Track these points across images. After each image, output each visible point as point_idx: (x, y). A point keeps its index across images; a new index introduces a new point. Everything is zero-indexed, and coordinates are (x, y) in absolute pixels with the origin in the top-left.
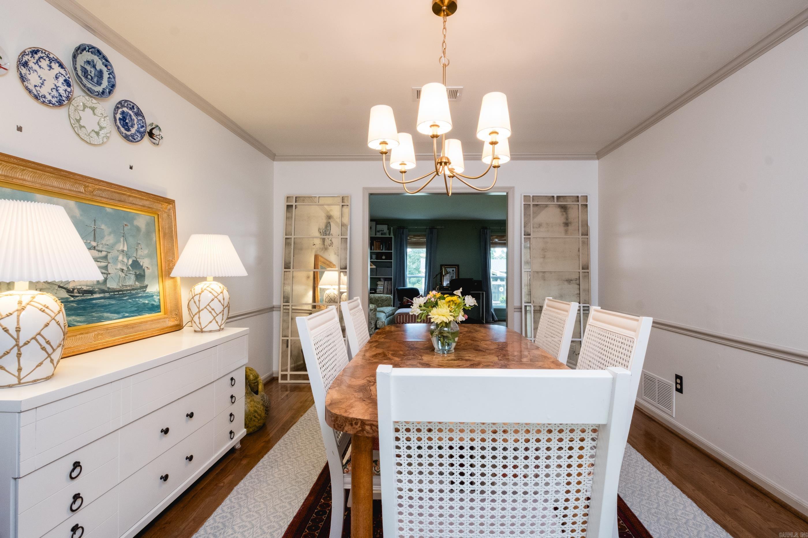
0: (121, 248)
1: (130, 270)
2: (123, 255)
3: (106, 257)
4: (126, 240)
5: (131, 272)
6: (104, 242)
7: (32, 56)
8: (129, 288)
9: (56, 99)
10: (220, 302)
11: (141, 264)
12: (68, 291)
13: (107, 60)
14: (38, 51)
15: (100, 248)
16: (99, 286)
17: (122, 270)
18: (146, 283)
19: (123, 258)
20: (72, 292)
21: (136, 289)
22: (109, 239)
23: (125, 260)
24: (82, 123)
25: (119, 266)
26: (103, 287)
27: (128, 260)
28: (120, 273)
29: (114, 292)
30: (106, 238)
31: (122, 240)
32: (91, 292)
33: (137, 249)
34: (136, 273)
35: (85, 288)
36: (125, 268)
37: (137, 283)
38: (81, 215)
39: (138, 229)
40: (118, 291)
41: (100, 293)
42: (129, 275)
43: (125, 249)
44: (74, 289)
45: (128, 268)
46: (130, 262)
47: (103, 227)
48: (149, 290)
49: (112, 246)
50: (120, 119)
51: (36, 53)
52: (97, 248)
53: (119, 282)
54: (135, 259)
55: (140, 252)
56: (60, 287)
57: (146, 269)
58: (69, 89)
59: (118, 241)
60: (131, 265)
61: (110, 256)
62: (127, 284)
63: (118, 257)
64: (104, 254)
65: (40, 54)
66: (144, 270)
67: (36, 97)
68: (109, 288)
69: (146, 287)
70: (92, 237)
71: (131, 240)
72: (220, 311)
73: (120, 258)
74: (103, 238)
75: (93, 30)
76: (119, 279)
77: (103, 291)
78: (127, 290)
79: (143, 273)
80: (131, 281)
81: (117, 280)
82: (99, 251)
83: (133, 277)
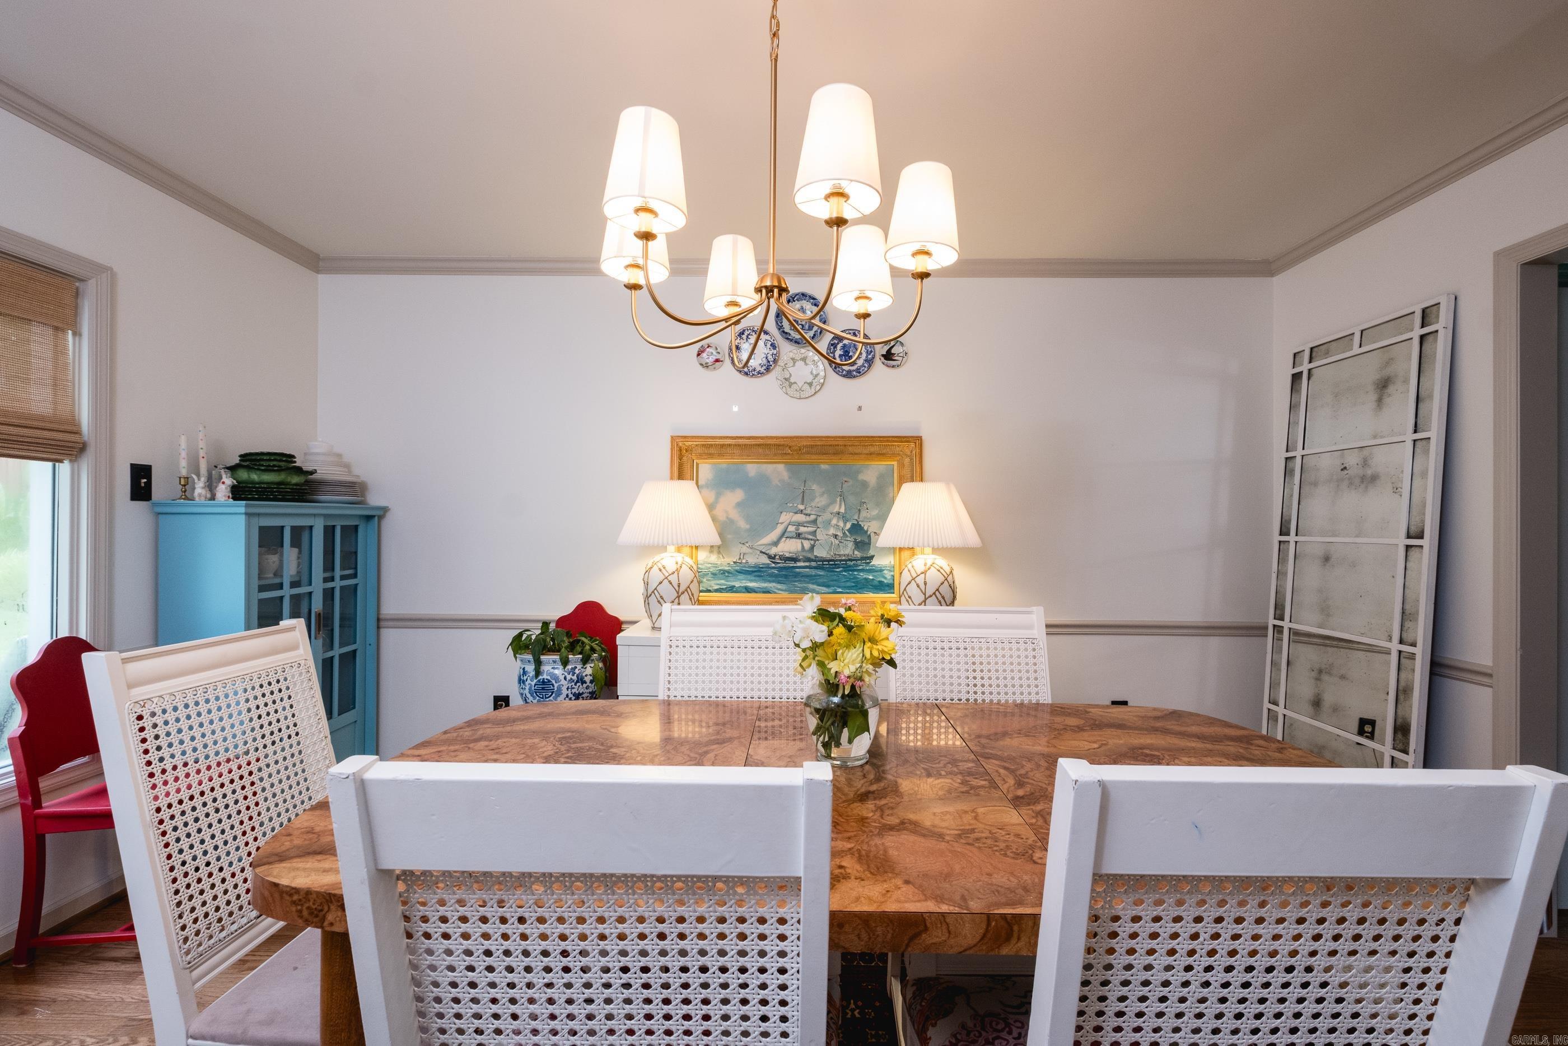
0: (836, 509)
1: (847, 536)
2: (839, 519)
3: (815, 522)
4: (844, 499)
5: (849, 539)
6: (813, 504)
7: (741, 338)
8: (844, 558)
9: (764, 367)
10: (918, 586)
11: (865, 528)
12: (770, 557)
13: (814, 299)
14: (744, 331)
15: (808, 512)
16: (804, 554)
17: (836, 536)
18: (871, 552)
19: (838, 522)
20: (774, 558)
21: (854, 560)
22: (821, 501)
23: (841, 524)
24: (792, 380)
25: (832, 531)
26: (809, 555)
27: (845, 523)
28: (833, 539)
29: (823, 561)
30: (817, 500)
31: (838, 500)
32: (795, 560)
33: (859, 510)
34: (855, 539)
35: (787, 555)
36: (840, 534)
37: (856, 552)
38: (790, 478)
39: (864, 484)
40: (829, 561)
41: (804, 562)
42: (845, 542)
43: (842, 510)
44: (775, 556)
45: (844, 533)
46: (848, 526)
47: (814, 487)
48: (875, 562)
49: (824, 509)
50: (840, 356)
51: (743, 334)
52: (804, 512)
53: (830, 550)
54: (856, 522)
55: (863, 514)
56: (761, 552)
57: (872, 535)
58: (775, 352)
59: (833, 502)
60: (849, 530)
61: (820, 519)
62: (842, 553)
63: (831, 520)
64: (813, 517)
65: (746, 333)
66: (869, 536)
67: (746, 374)
68: (816, 557)
69: (872, 557)
70: (800, 500)
71: (852, 499)
72: (920, 602)
73: (834, 522)
74: (812, 500)
75: (804, 273)
76: (831, 547)
77: (809, 560)
78: (841, 561)
79: (867, 541)
80: (848, 549)
81: (827, 548)
82: (806, 515)
83: (851, 545)
